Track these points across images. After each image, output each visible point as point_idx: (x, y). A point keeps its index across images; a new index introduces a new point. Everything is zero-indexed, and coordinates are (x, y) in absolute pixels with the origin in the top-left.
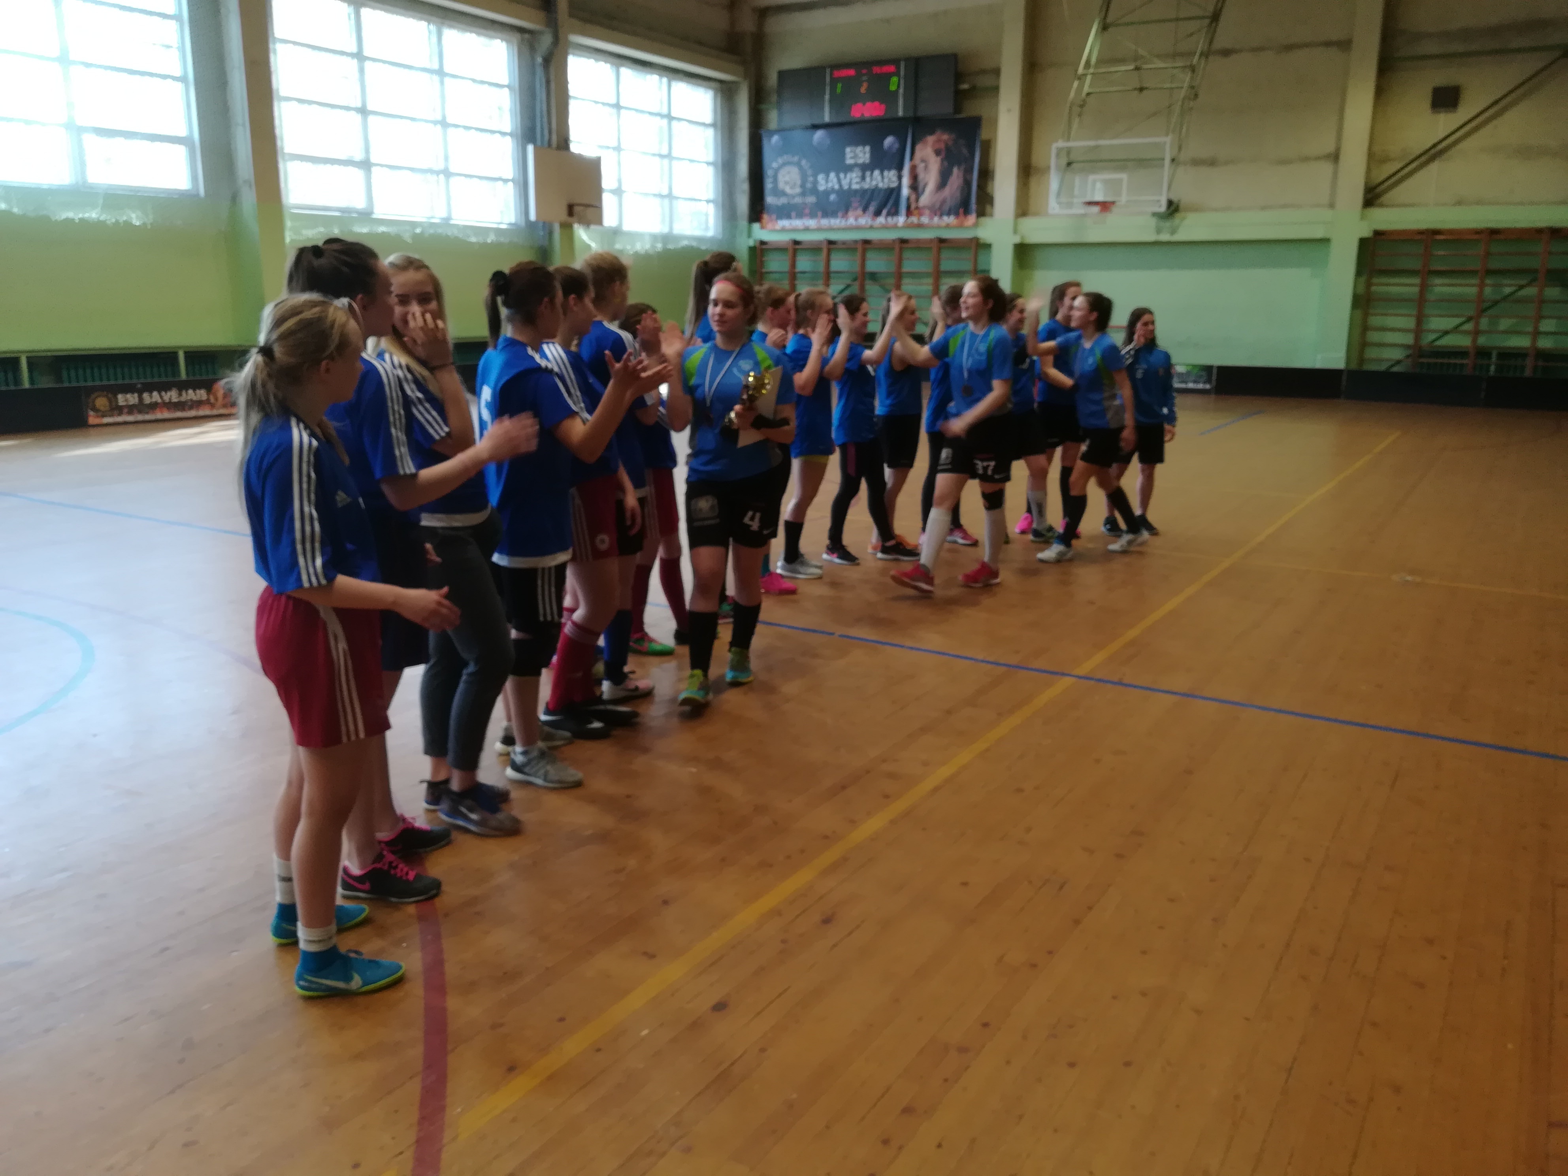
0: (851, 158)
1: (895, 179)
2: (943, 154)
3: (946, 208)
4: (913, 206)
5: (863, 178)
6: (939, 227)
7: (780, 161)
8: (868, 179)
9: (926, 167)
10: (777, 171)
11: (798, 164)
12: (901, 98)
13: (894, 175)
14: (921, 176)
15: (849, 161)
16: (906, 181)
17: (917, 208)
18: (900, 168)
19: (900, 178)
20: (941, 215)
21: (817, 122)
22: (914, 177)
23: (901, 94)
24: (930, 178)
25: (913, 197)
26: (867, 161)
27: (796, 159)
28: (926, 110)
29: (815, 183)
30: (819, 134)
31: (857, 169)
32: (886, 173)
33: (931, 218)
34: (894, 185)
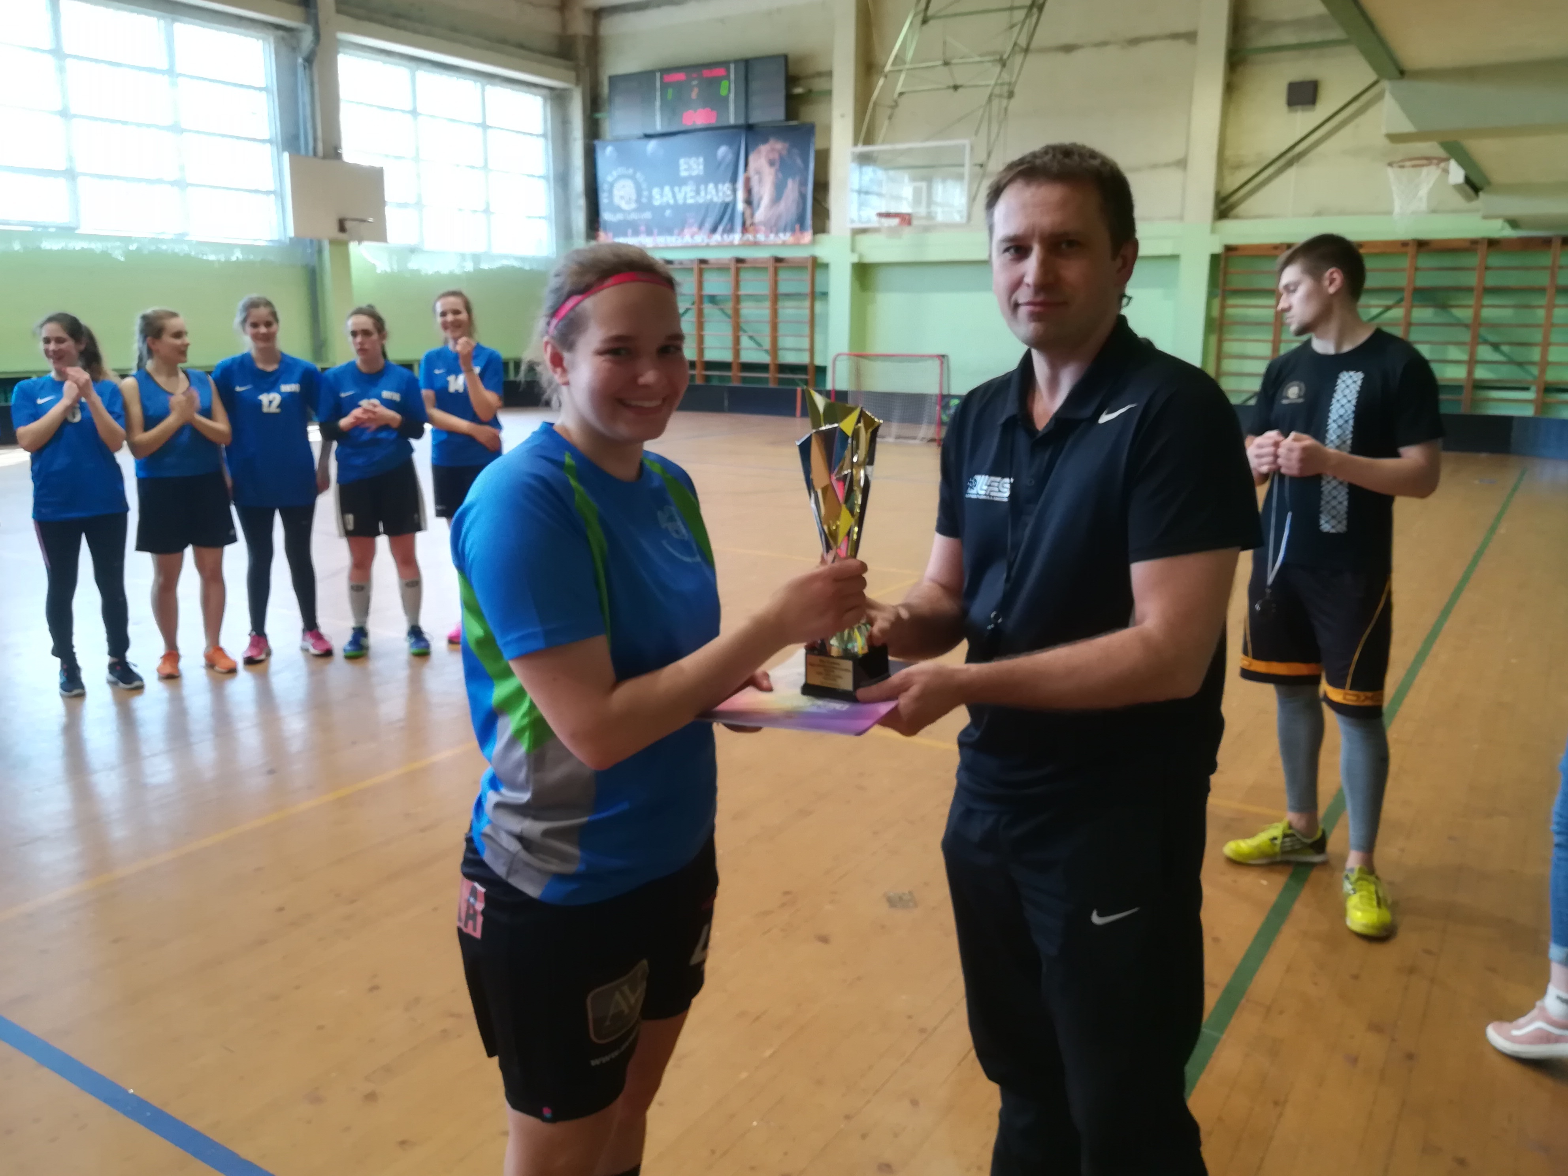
0: (686, 170)
1: (729, 192)
2: (777, 166)
3: (782, 224)
4: (748, 222)
5: (698, 192)
6: (775, 245)
7: (615, 174)
8: (703, 193)
9: (760, 181)
10: (612, 185)
11: (632, 178)
12: (732, 104)
13: (728, 188)
14: (755, 189)
15: (684, 174)
16: (741, 195)
17: (752, 224)
18: (734, 180)
19: (734, 191)
20: (777, 233)
21: (650, 131)
22: (749, 191)
23: (732, 100)
24: (765, 192)
25: (748, 213)
26: (702, 173)
27: (631, 171)
28: (757, 117)
29: (650, 197)
30: (652, 144)
31: (691, 182)
32: (720, 186)
33: (767, 236)
34: (729, 199)
